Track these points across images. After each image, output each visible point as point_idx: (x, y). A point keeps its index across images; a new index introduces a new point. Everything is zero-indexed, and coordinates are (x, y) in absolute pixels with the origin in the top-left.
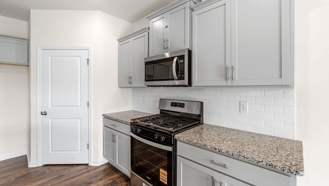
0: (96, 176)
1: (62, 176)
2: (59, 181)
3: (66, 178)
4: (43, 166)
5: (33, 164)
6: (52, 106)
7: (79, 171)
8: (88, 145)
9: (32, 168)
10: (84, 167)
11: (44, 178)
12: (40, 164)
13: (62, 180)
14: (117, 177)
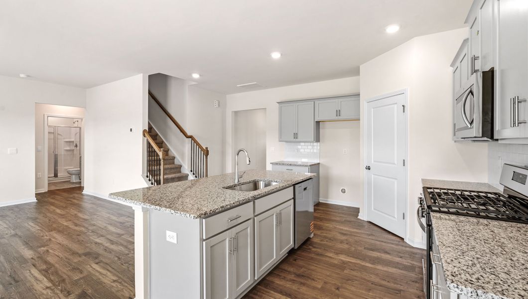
0: (400, 252)
1: (372, 235)
2: (367, 237)
3: (374, 238)
4: (368, 221)
5: (363, 216)
6: (374, 161)
7: (390, 240)
8: (404, 214)
9: (359, 219)
10: (398, 239)
11: (360, 229)
12: (366, 219)
13: (370, 237)
14: (418, 266)
